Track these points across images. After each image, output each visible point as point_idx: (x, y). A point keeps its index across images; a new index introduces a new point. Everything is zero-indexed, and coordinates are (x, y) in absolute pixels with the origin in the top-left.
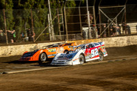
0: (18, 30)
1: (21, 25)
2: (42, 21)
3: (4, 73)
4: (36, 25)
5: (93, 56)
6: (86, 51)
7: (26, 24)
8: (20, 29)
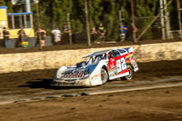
0: (108, 22)
1: (114, 12)
2: (151, 6)
3: (83, 94)
4: (139, 13)
5: (119, 71)
6: (110, 63)
7: (123, 10)
8: (111, 18)
